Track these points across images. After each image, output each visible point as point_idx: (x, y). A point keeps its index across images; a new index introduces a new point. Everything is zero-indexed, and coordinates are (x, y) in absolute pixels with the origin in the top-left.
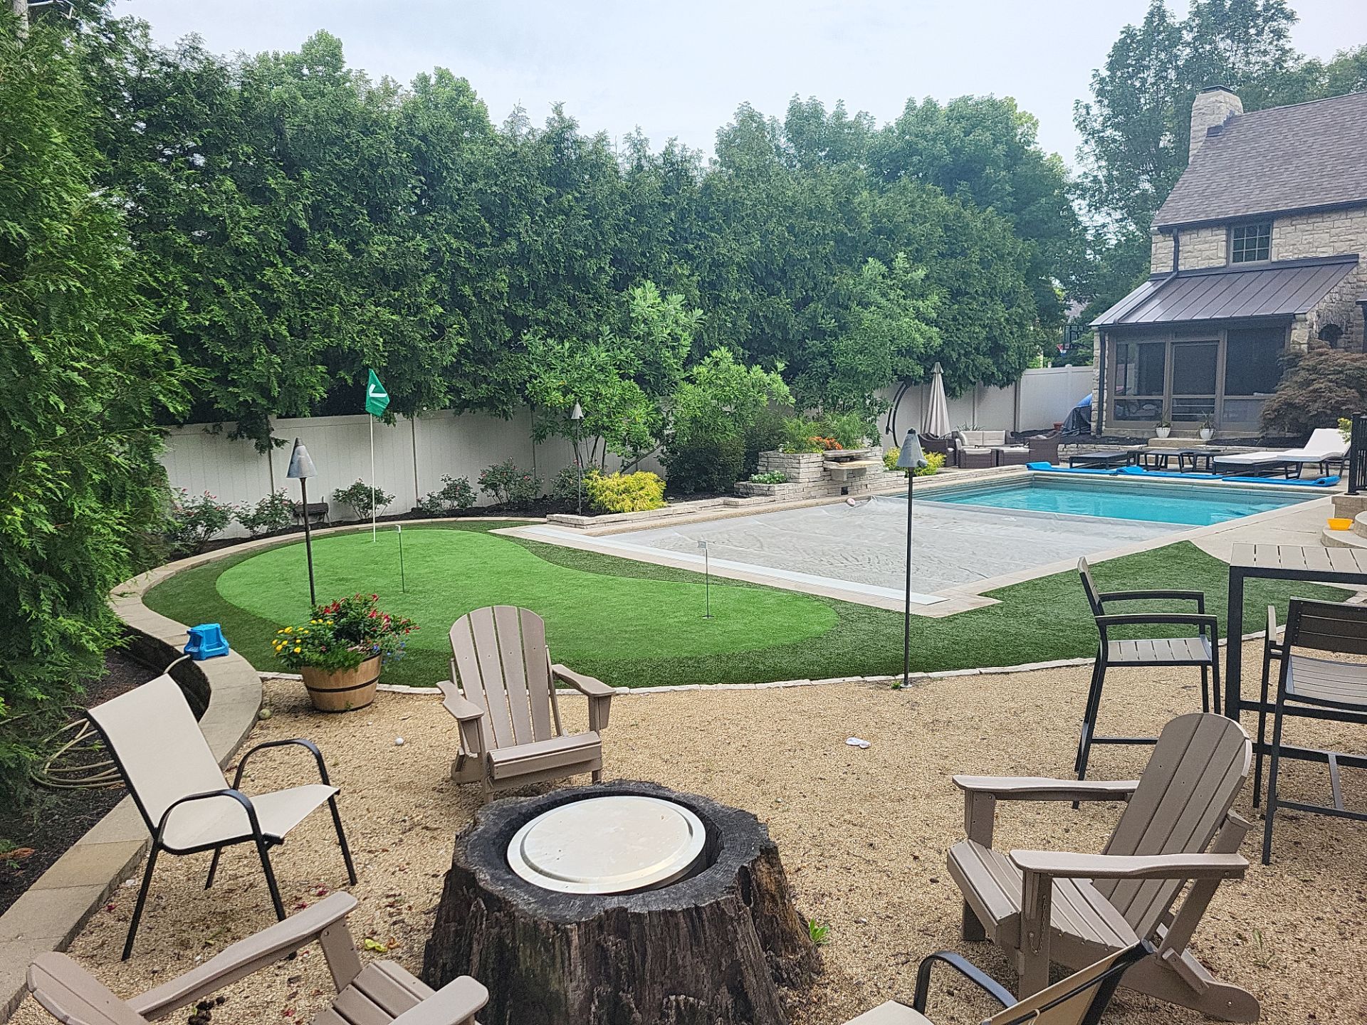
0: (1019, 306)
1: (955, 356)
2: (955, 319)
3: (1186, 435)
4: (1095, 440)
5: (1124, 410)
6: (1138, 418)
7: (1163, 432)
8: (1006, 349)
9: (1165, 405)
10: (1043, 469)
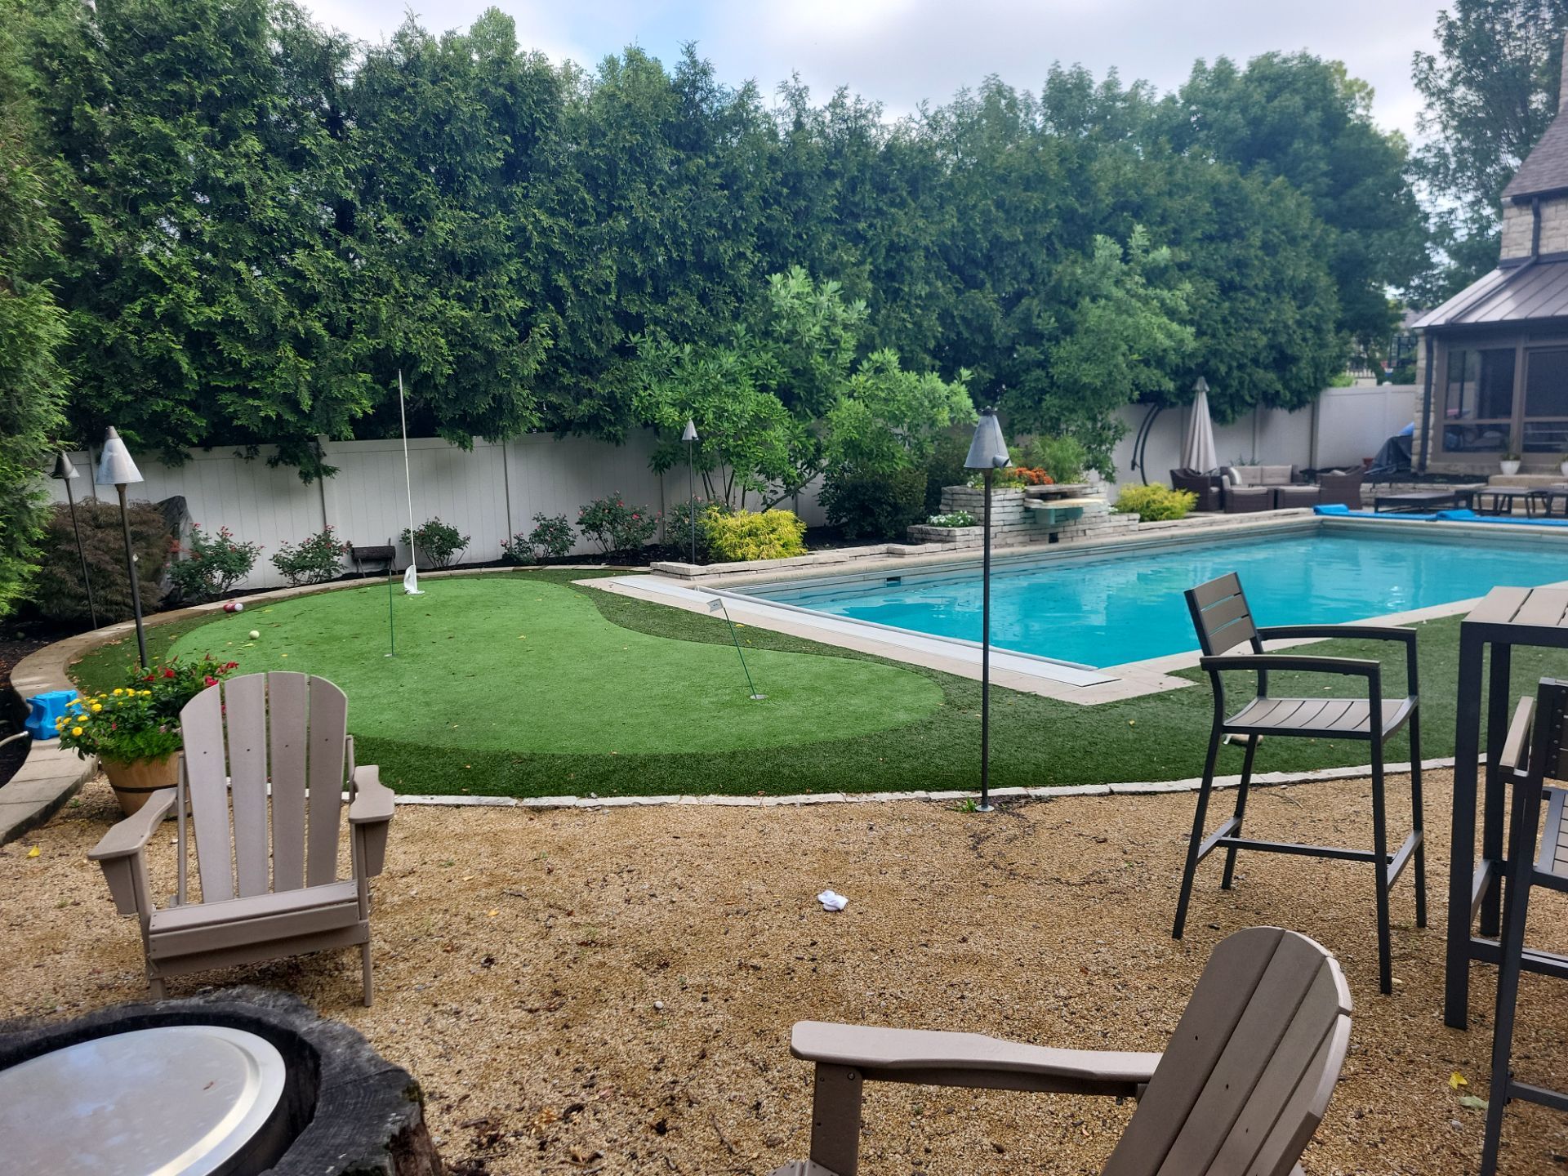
0: (1317, 304)
1: (1223, 369)
2: (1224, 321)
3: (1542, 471)
4: (1415, 478)
5: (1457, 438)
6: (1477, 449)
7: (1510, 467)
8: (1295, 360)
9: (1515, 431)
10: (1337, 513)
